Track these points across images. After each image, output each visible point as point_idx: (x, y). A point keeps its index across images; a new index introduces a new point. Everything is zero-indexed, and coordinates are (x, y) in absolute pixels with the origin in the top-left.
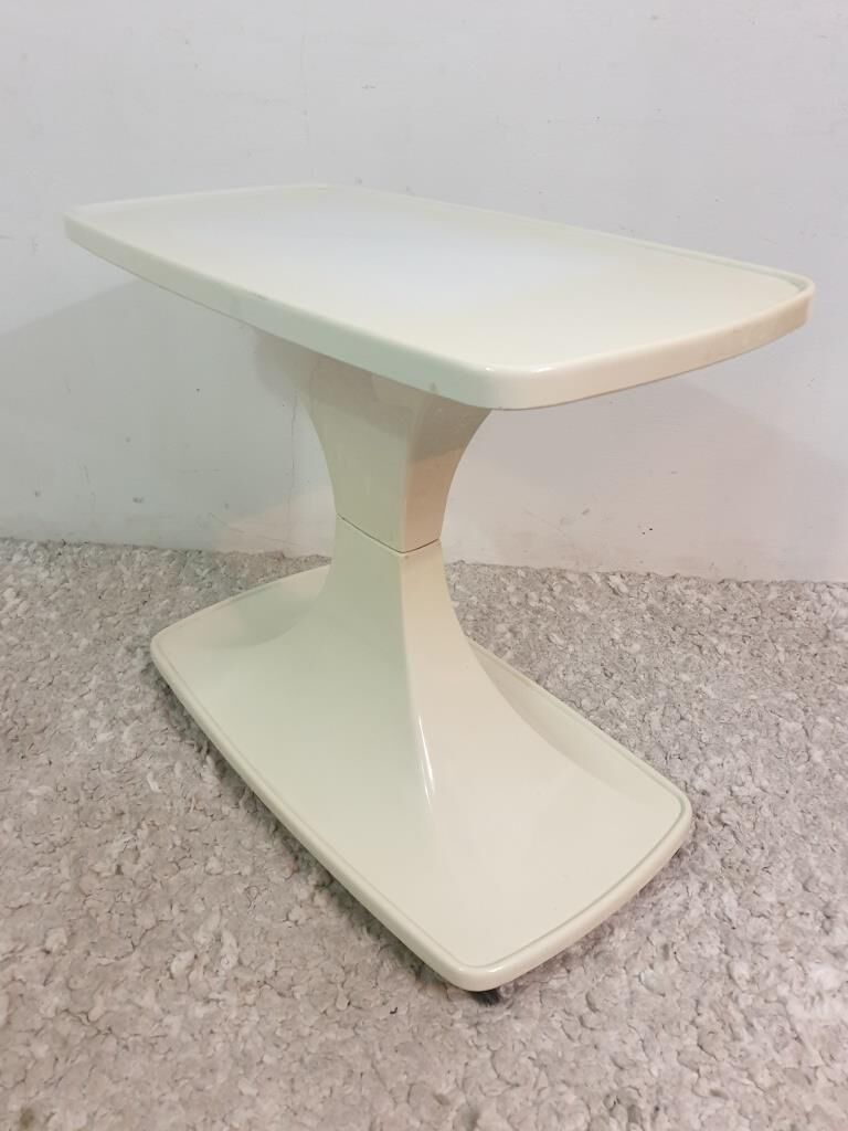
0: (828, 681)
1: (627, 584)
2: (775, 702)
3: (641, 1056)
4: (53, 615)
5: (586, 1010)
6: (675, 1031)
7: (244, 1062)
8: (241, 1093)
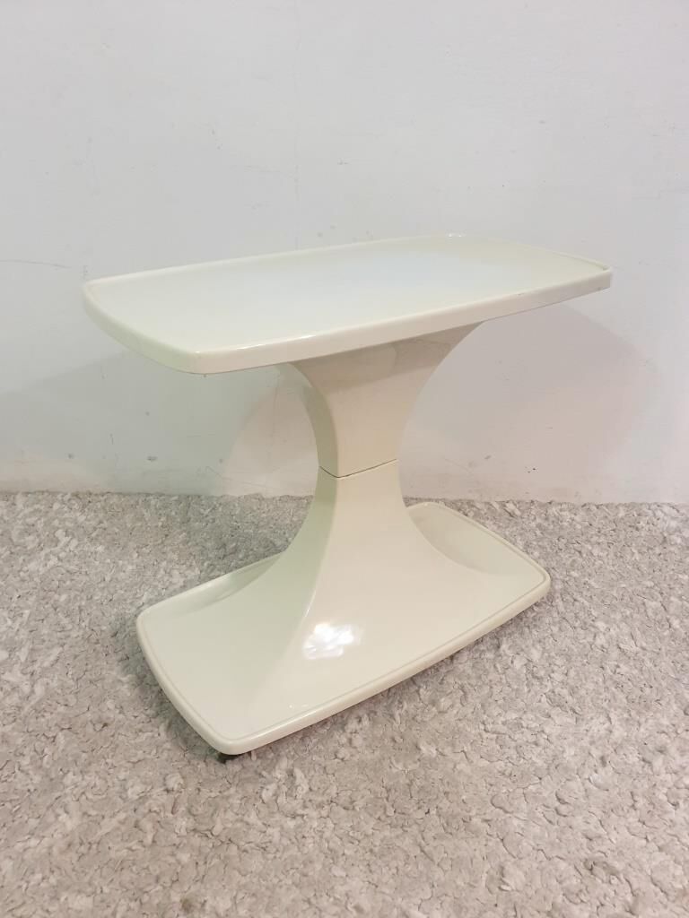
0: (672, 573)
1: (519, 509)
2: (639, 588)
3: (601, 831)
4: (100, 549)
5: (557, 804)
6: (621, 813)
7: (332, 855)
8: (335, 876)
